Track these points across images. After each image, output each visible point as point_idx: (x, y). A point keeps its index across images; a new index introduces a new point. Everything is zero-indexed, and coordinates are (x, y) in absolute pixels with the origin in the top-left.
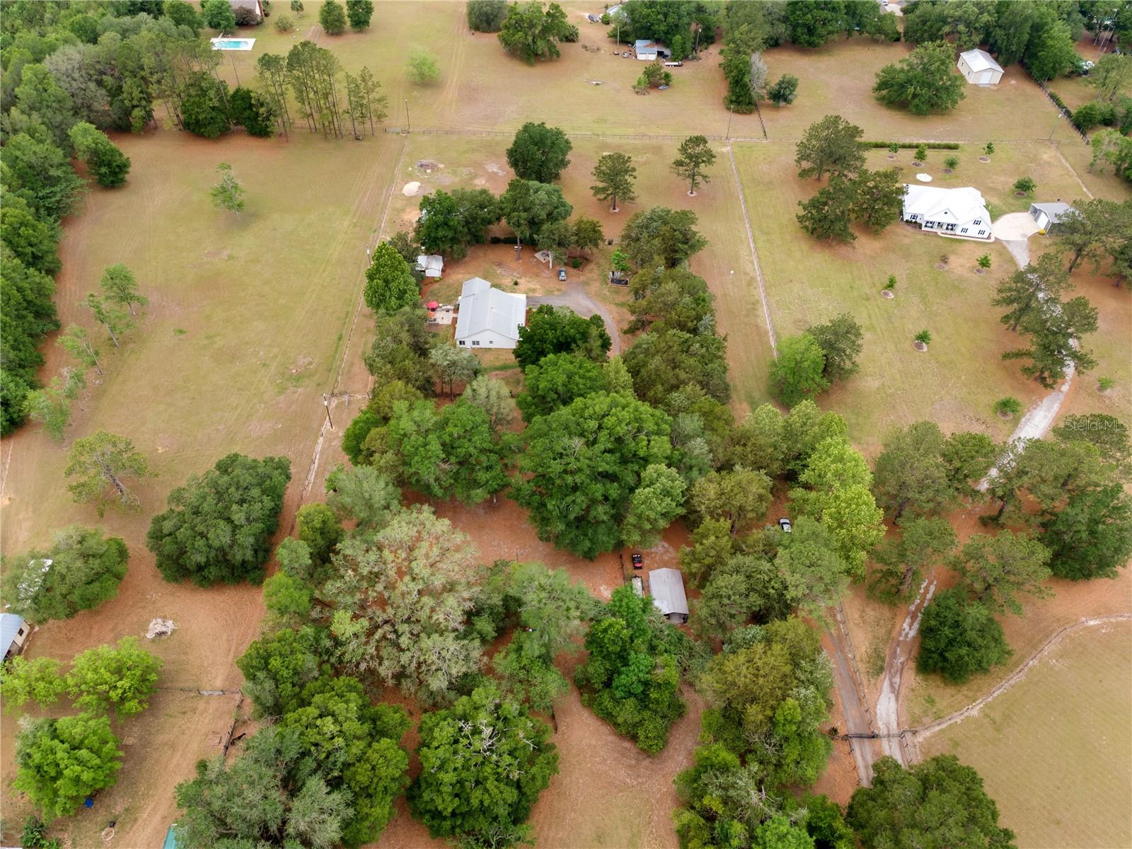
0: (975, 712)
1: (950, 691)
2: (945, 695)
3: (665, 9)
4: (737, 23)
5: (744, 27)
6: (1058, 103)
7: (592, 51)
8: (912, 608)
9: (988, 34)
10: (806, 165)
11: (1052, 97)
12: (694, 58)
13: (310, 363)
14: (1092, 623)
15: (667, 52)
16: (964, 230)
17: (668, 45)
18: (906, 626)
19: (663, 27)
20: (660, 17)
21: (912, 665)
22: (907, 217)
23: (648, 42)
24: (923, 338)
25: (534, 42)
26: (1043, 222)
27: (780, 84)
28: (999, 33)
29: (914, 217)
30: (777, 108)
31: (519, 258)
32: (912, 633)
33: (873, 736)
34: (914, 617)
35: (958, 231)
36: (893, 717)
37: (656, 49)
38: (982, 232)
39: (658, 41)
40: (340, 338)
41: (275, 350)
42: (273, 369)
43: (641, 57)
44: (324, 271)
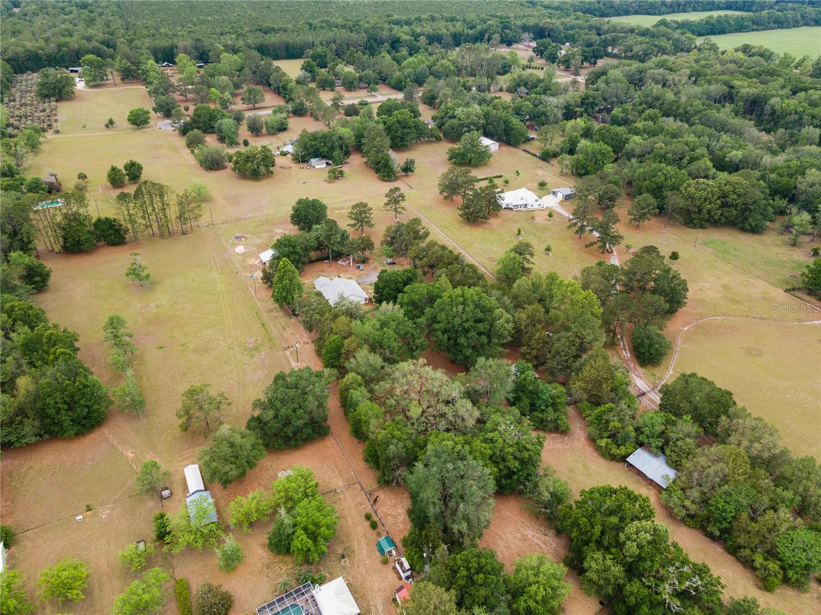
0: (671, 372)
1: (657, 369)
2: (657, 371)
3: (323, 140)
4: (373, 138)
5: (378, 139)
6: (529, 152)
7: (288, 169)
8: (622, 347)
9: (485, 129)
10: (445, 194)
11: (524, 150)
12: (346, 163)
13: (257, 340)
14: (686, 329)
15: (330, 162)
16: (532, 206)
17: (330, 159)
18: (624, 353)
19: (325, 149)
20: (322, 144)
21: (637, 366)
22: (504, 206)
23: (317, 159)
24: (548, 249)
25: (258, 167)
26: (560, 196)
27: (406, 163)
28: (490, 127)
29: (507, 205)
30: (407, 176)
31: (331, 267)
32: (629, 355)
33: (644, 394)
34: (625, 350)
35: (529, 207)
36: (645, 385)
37: (324, 161)
38: (540, 205)
39: (324, 157)
40: (263, 325)
41: (230, 341)
42: (236, 348)
43: (317, 167)
44: (224, 298)
